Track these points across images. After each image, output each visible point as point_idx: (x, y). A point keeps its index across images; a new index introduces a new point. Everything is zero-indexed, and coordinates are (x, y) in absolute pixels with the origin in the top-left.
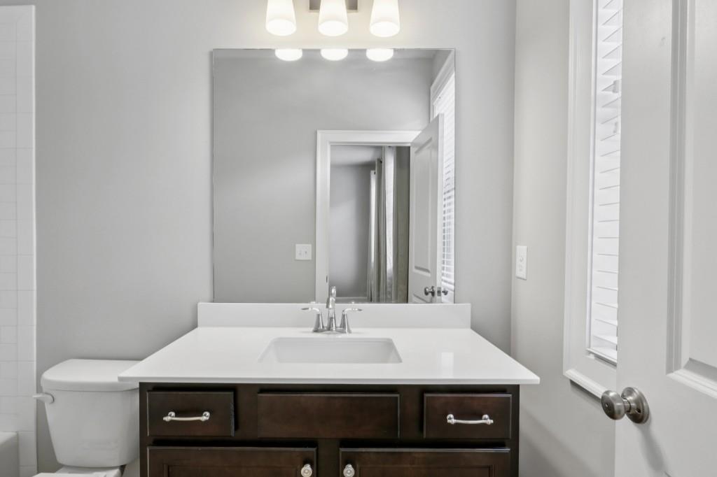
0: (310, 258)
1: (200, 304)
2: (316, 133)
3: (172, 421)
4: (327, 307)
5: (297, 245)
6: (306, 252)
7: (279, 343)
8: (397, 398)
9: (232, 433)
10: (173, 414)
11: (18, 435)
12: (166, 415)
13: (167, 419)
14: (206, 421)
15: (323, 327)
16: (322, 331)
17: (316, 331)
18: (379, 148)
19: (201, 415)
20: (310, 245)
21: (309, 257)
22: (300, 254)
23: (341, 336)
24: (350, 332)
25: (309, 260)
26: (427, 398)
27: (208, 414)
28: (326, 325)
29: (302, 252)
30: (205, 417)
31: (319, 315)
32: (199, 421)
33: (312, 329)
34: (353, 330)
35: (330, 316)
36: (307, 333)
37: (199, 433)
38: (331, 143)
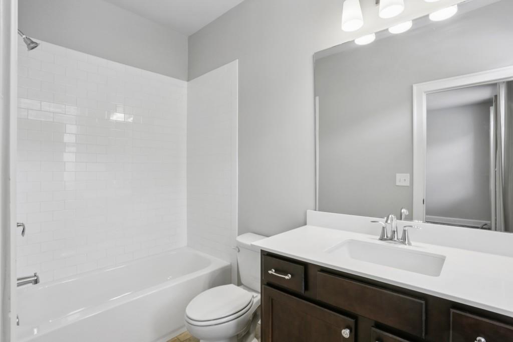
0: (408, 185)
1: (308, 211)
2: (412, 87)
3: (272, 274)
4: (386, 222)
5: (398, 175)
6: (405, 180)
7: (352, 243)
8: (422, 304)
9: (303, 291)
10: (274, 271)
11: (231, 265)
12: (271, 270)
13: (270, 272)
14: (288, 279)
15: (387, 237)
16: (385, 240)
17: (382, 239)
18: (494, 85)
19: (286, 275)
20: (408, 175)
21: (407, 183)
22: (400, 181)
23: (402, 246)
24: (409, 244)
25: (408, 186)
26: (453, 312)
27: (290, 276)
28: (389, 236)
29: (402, 179)
30: (288, 277)
31: (384, 228)
32: (285, 278)
33: (379, 237)
34: (413, 243)
35: (393, 230)
36: (375, 240)
37: (285, 285)
38: (425, 92)
